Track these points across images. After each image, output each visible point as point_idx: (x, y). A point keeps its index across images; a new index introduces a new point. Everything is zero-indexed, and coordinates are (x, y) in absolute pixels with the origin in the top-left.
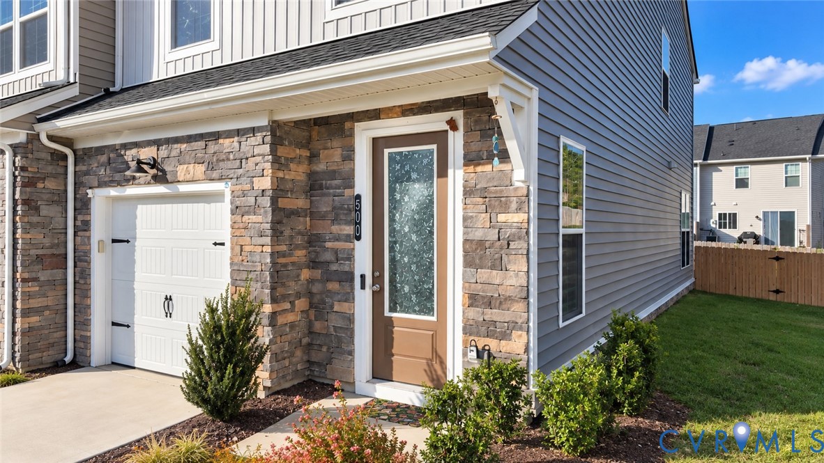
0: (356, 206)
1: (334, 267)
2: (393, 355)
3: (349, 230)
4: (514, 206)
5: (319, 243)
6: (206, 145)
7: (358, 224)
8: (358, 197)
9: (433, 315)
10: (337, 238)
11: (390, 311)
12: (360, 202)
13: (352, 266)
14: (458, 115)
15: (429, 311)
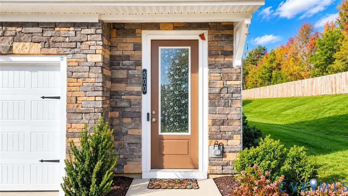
0: (143, 75)
1: (128, 110)
2: (164, 155)
3: (139, 89)
4: (234, 77)
5: (117, 96)
6: (43, 31)
7: (145, 85)
8: (145, 70)
9: (188, 132)
10: (131, 93)
11: (161, 132)
12: (146, 73)
13: (140, 108)
14: (206, 32)
15: (186, 130)
